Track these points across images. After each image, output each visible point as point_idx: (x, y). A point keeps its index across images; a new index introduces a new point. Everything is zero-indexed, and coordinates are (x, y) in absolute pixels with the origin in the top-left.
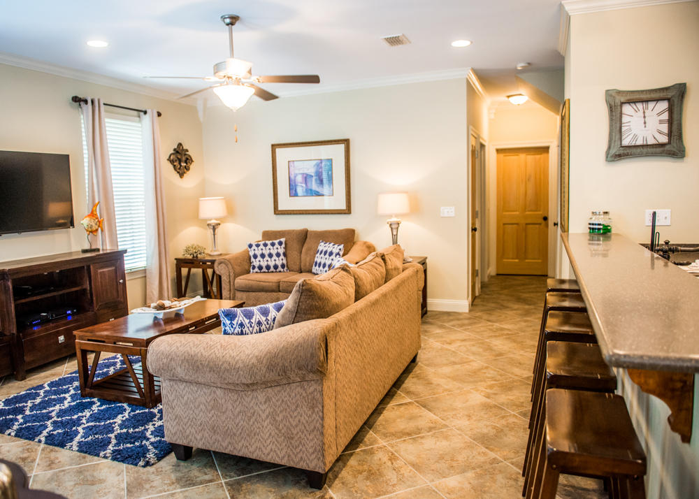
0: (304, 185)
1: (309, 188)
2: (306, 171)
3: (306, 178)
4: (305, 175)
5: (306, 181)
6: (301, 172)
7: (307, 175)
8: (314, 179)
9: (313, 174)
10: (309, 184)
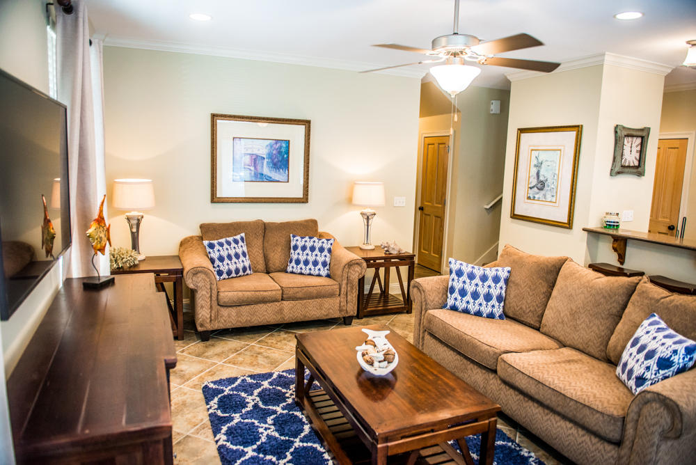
0: (252, 168)
1: (260, 171)
2: (256, 152)
3: (255, 160)
4: (254, 157)
5: (255, 163)
6: (250, 152)
7: (257, 156)
8: (266, 160)
9: (265, 156)
10: (259, 168)
